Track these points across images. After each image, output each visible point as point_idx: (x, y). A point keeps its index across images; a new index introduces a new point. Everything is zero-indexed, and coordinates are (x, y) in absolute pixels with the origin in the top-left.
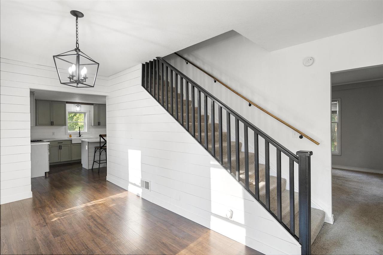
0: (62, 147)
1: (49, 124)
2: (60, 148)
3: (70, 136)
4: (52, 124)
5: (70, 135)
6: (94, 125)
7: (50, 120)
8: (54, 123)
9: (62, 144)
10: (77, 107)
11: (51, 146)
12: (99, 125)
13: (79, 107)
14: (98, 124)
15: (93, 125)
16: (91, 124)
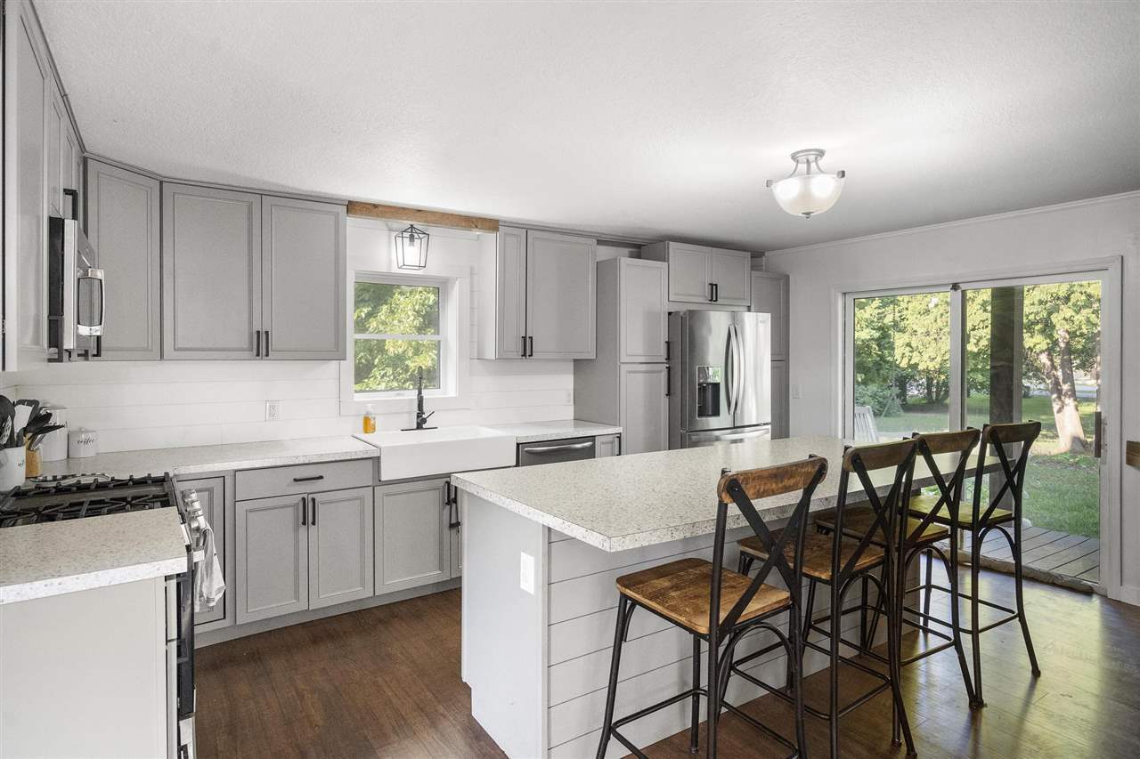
0: (320, 509)
1: (245, 345)
2: (307, 513)
3: (368, 425)
4: (261, 346)
5: (367, 420)
6: (502, 358)
7: (251, 323)
8: (275, 342)
9: (318, 485)
10: (407, 241)
11: (250, 505)
12: (524, 355)
13: (417, 242)
14: (521, 353)
15: (490, 353)
16: (480, 350)
